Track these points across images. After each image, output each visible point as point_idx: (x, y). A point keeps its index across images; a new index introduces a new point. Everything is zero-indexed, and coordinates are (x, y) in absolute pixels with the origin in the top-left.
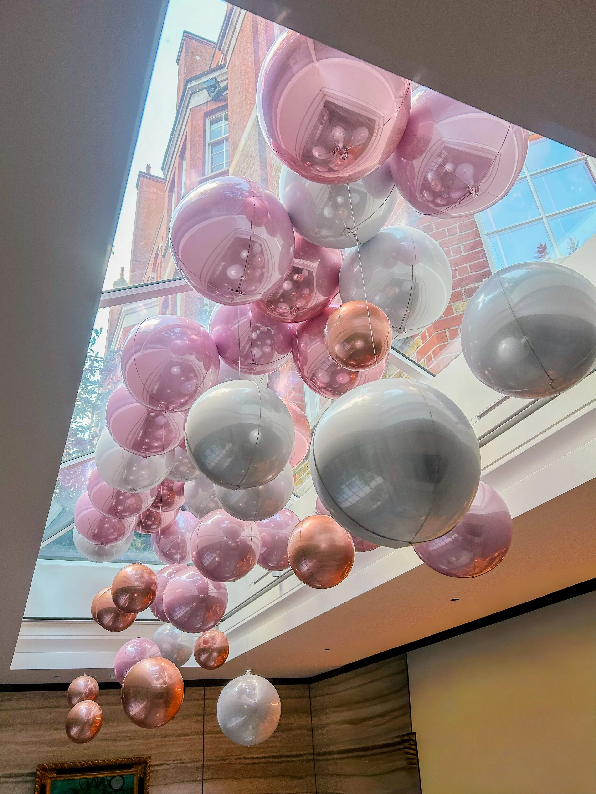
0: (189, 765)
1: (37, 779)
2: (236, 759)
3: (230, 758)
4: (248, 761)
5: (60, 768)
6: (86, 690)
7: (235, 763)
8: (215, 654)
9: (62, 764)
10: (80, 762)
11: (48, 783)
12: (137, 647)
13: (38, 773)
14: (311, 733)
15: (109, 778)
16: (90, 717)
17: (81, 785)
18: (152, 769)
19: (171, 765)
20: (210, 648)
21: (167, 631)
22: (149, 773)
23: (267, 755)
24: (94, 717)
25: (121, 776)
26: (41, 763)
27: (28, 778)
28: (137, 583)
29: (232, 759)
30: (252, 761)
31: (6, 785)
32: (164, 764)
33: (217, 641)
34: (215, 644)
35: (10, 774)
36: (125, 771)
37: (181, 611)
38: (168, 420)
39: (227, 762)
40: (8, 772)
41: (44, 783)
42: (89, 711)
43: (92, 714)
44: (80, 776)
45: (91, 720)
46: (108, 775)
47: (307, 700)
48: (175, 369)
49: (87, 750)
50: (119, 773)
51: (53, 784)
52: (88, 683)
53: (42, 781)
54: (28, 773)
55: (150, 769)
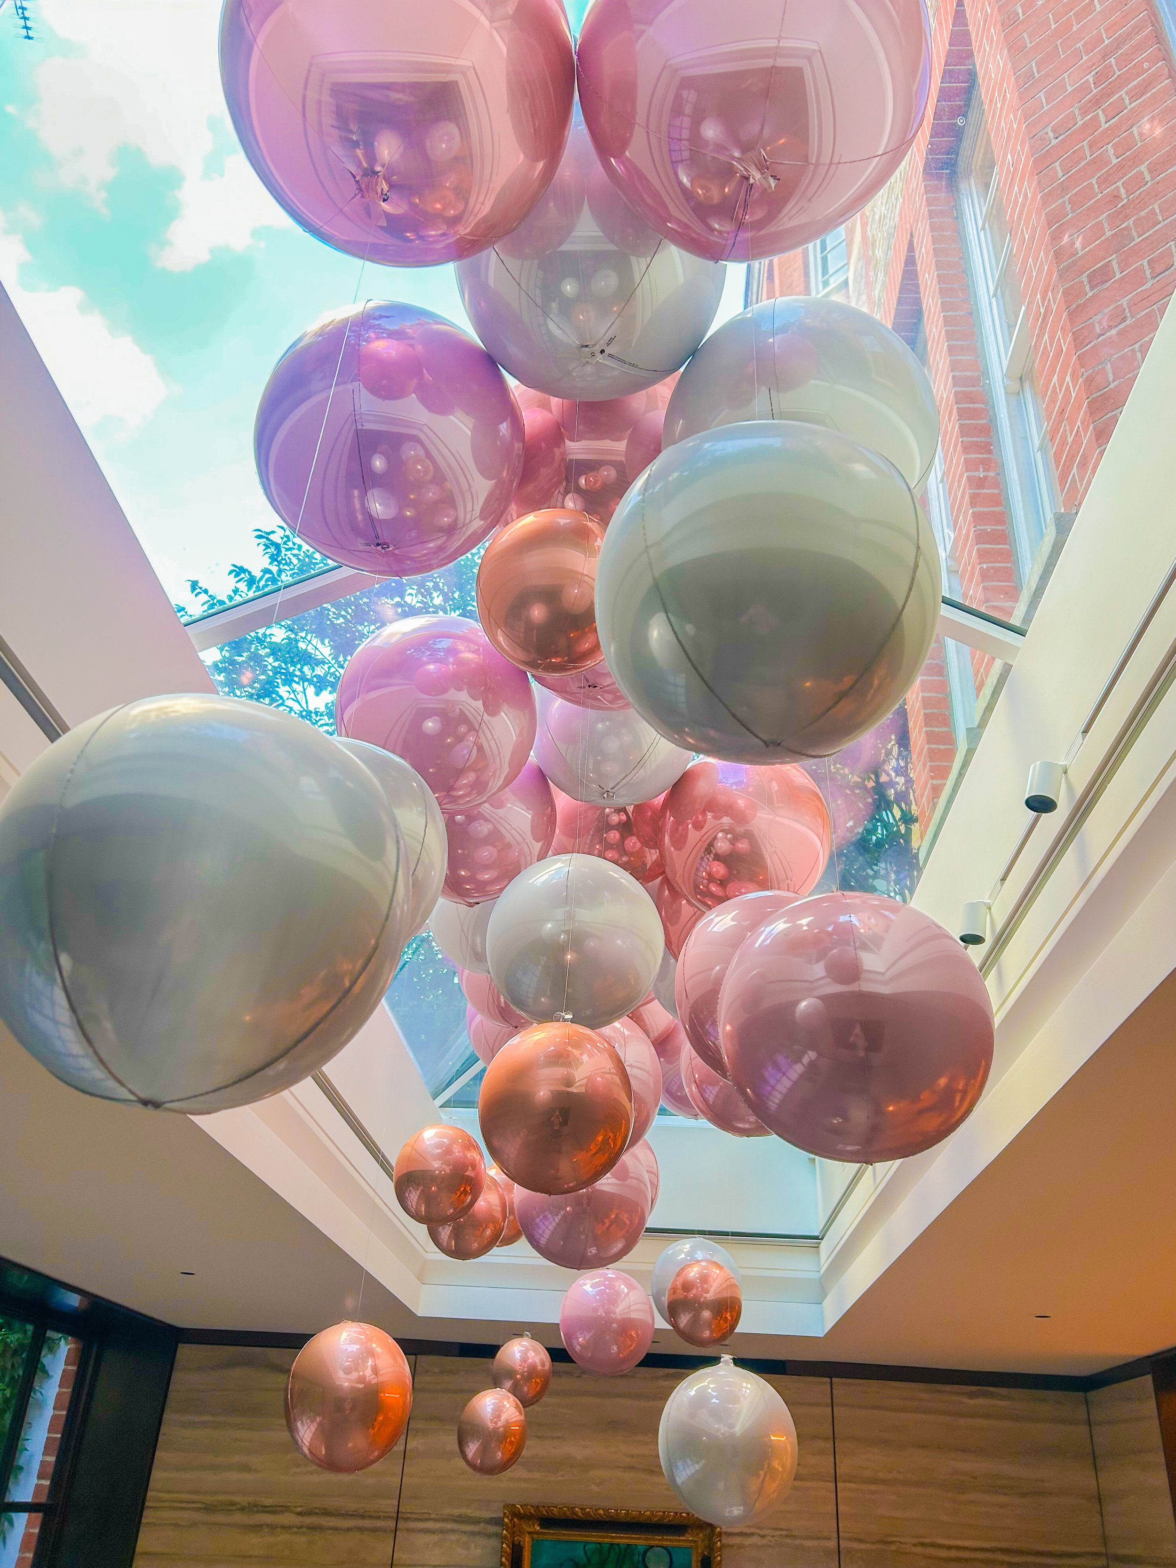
0: (808, 1543)
1: (504, 1532)
2: (914, 1545)
3: (902, 1540)
4: (943, 1553)
5: (544, 1515)
6: (525, 1367)
7: (910, 1553)
8: (706, 1314)
9: (549, 1507)
10: (582, 1509)
11: (527, 1541)
12: (603, 1288)
13: (506, 1520)
14: (1098, 1507)
15: (641, 1549)
16: (500, 1424)
17: (589, 1555)
18: (725, 1540)
19: (769, 1538)
20: (696, 1300)
21: (683, 1256)
22: (720, 1549)
23: (986, 1545)
24: (507, 1426)
25: (665, 1548)
26: (510, 1501)
27: (492, 1529)
28: (436, 1164)
29: (904, 1543)
30: (953, 1554)
31: (454, 1537)
32: (752, 1534)
33: (711, 1287)
34: (707, 1292)
35: (460, 1516)
36: (671, 1538)
37: (547, 1223)
38: (495, 827)
39: (893, 1547)
40: (456, 1512)
41: (519, 1544)
42: (498, 1411)
43: (504, 1417)
44: (585, 1536)
45: (501, 1429)
46: (639, 1541)
47: (1084, 1429)
48: (430, 724)
49: (598, 1486)
50: (660, 1540)
51: (536, 1545)
52: (529, 1355)
53: (514, 1538)
54: (492, 1519)
55: (720, 1541)
